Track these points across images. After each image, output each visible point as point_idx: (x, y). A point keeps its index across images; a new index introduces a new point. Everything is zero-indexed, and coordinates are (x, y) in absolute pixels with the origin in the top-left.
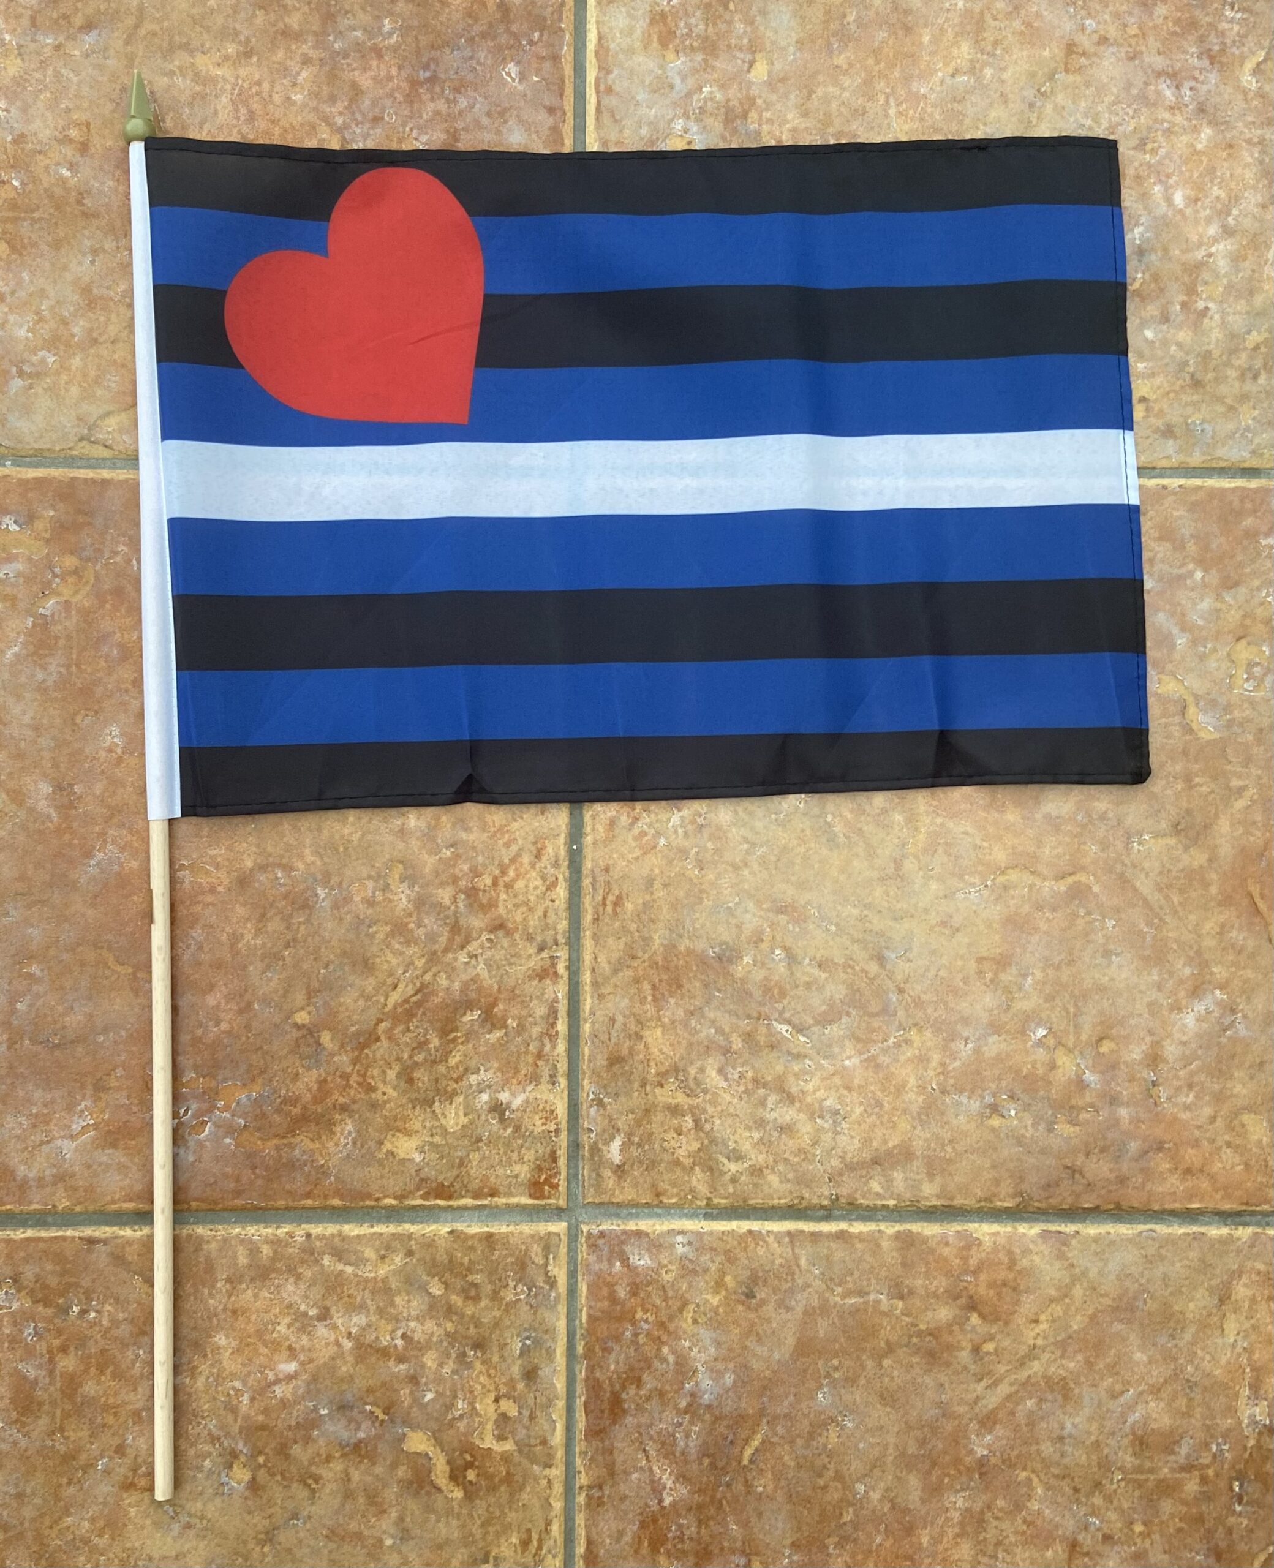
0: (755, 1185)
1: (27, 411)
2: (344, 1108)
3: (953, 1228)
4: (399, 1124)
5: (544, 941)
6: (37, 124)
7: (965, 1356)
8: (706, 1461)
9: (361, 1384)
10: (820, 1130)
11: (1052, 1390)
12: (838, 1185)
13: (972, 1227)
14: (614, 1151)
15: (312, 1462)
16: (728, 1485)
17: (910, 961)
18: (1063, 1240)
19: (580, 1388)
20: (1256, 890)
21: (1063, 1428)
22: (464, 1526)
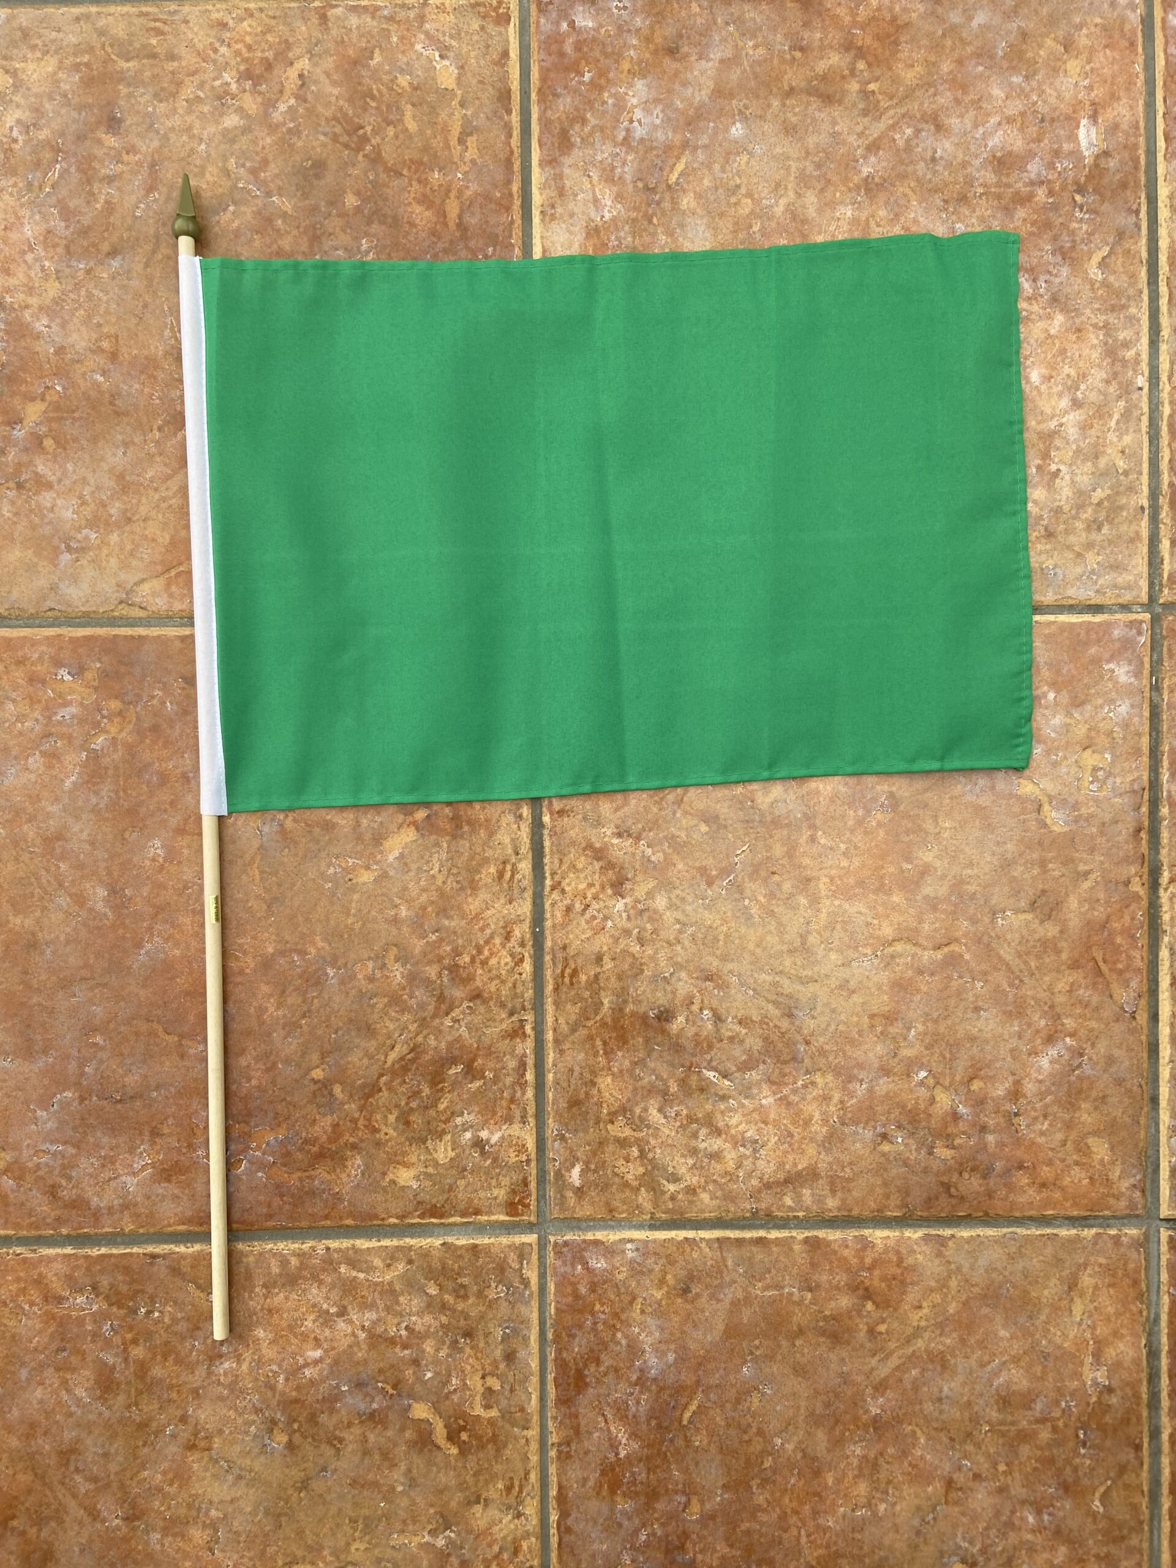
0: (691, 1202)
1: (75, 580)
2: (354, 1147)
3: (851, 1234)
4: (399, 1158)
5: (514, 1007)
6: (75, 336)
7: (862, 1334)
8: (653, 1423)
9: (373, 1367)
10: (743, 1157)
11: (932, 1362)
12: (758, 1200)
13: (867, 1232)
14: (575, 1175)
15: (336, 1428)
16: (672, 1441)
17: (813, 1018)
18: (942, 1241)
19: (550, 1366)
20: (1099, 955)
21: (941, 1391)
22: (459, 1475)
